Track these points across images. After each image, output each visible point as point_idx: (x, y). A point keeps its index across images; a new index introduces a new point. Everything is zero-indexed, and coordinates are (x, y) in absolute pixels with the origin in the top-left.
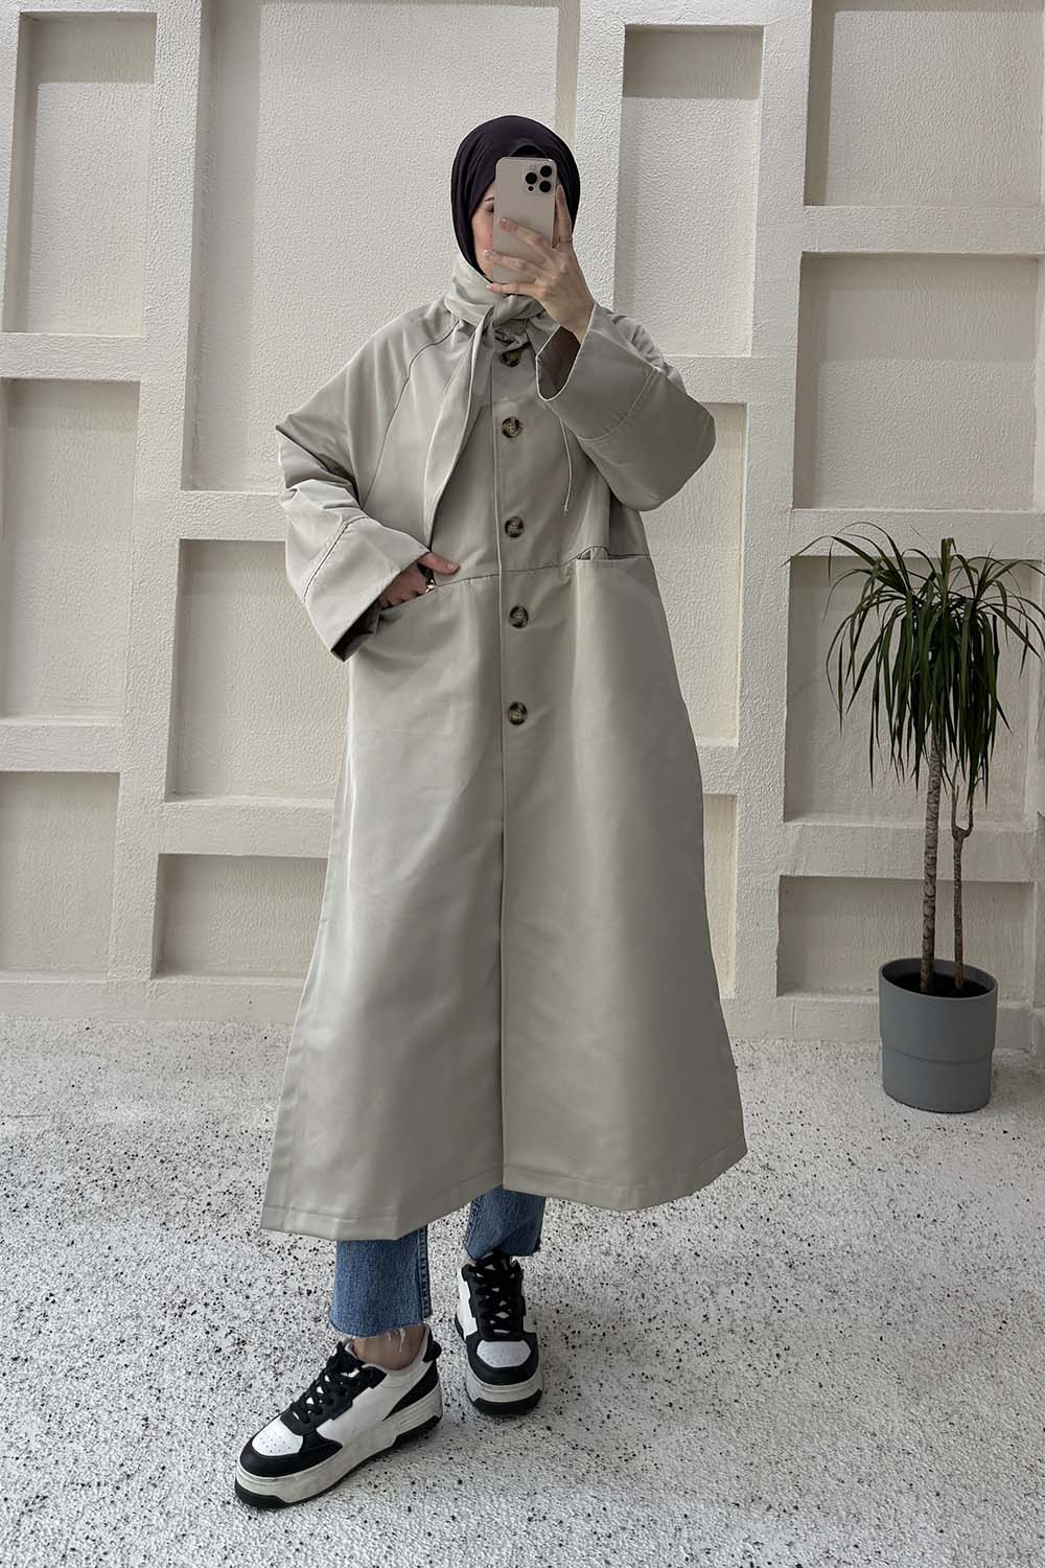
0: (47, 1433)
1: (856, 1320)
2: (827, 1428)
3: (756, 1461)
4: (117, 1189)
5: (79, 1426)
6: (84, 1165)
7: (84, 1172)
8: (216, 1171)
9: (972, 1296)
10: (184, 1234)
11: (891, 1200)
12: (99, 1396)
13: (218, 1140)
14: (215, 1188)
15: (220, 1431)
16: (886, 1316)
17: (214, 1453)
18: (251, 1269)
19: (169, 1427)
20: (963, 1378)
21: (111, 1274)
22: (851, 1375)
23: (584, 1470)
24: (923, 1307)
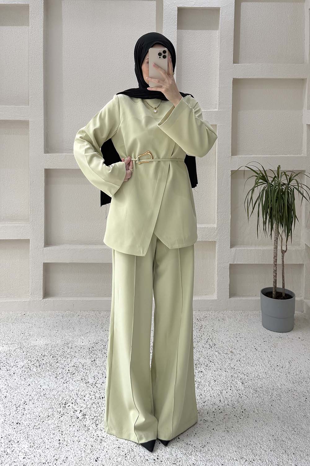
0: (30, 447)
1: (263, 399)
2: (260, 434)
3: (240, 446)
4: (40, 367)
5: (40, 444)
6: (29, 359)
7: (29, 362)
8: (69, 359)
9: (296, 391)
10: (63, 381)
11: (269, 361)
12: (44, 434)
13: (69, 349)
14: (70, 365)
15: (82, 444)
16: (272, 398)
17: (81, 451)
18: (84, 391)
19: (67, 443)
20: (296, 417)
21: (42, 394)
22: (264, 417)
23: (191, 451)
24: (282, 395)
